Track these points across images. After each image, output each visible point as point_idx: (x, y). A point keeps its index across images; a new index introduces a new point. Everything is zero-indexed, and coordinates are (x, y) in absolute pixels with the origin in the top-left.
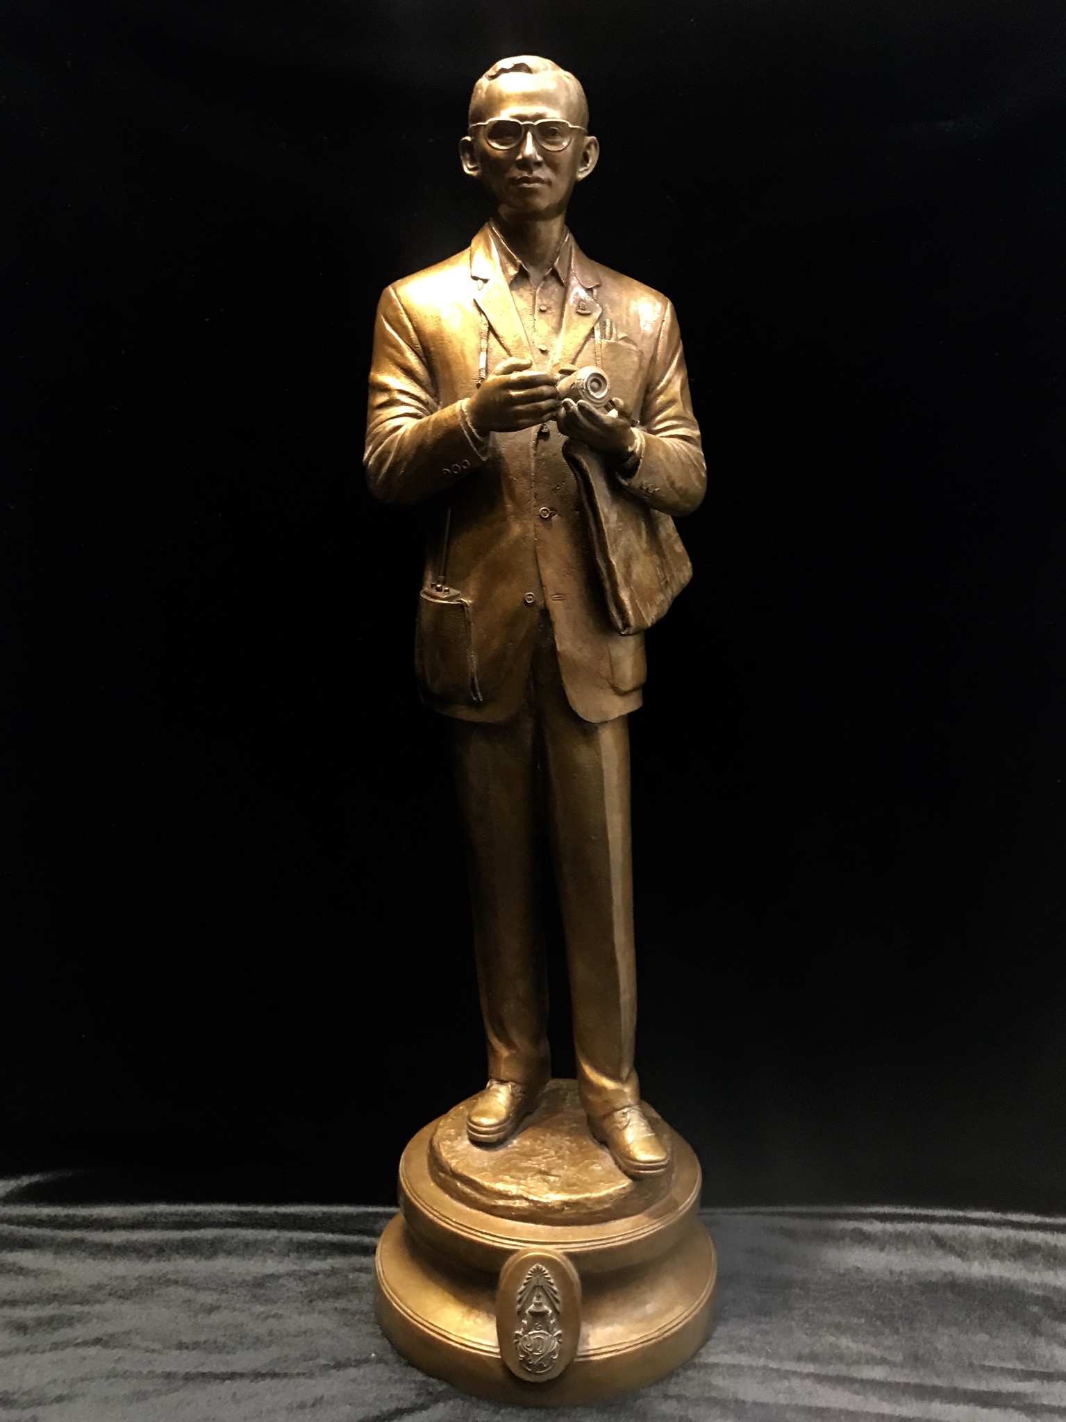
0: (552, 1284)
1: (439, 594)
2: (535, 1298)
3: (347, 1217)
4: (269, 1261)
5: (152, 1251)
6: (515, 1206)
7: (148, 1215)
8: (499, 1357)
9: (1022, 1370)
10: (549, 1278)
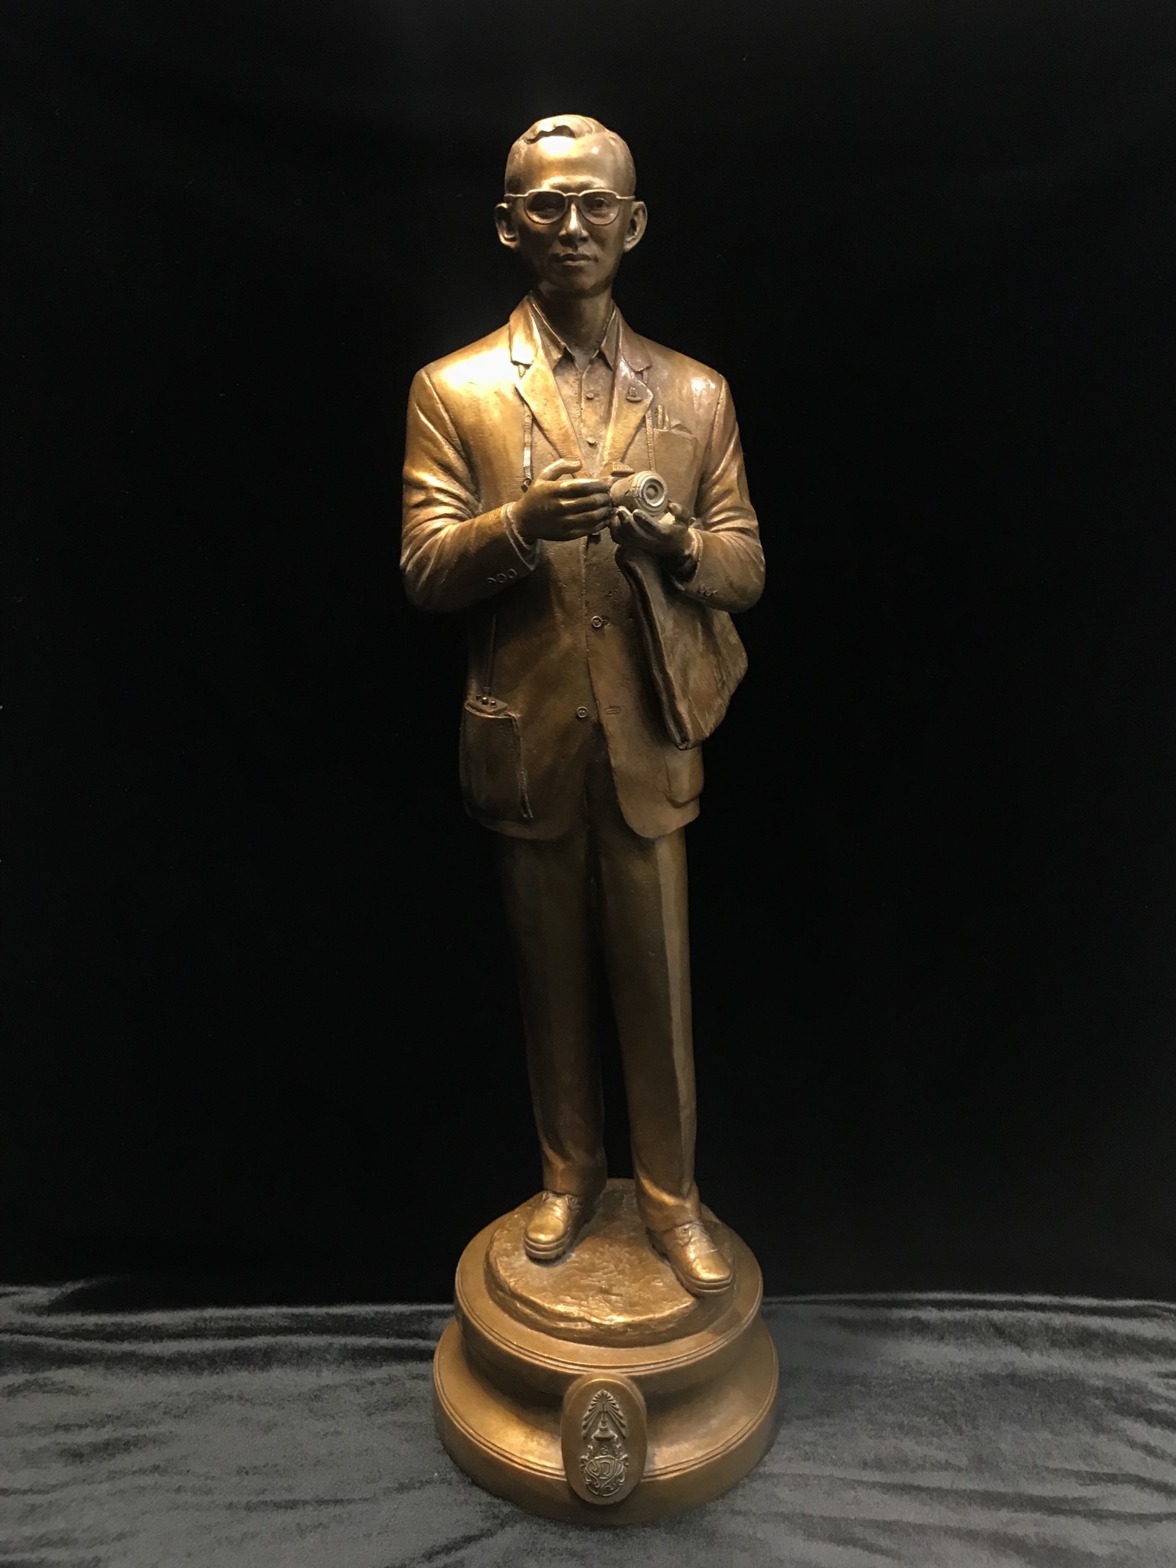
0: (618, 1410)
1: (484, 707)
2: (600, 1423)
3: (401, 1318)
4: (324, 1370)
5: (205, 1363)
6: (577, 1328)
7: (197, 1320)
8: (565, 1480)
9: (1086, 1472)
10: (614, 1404)
